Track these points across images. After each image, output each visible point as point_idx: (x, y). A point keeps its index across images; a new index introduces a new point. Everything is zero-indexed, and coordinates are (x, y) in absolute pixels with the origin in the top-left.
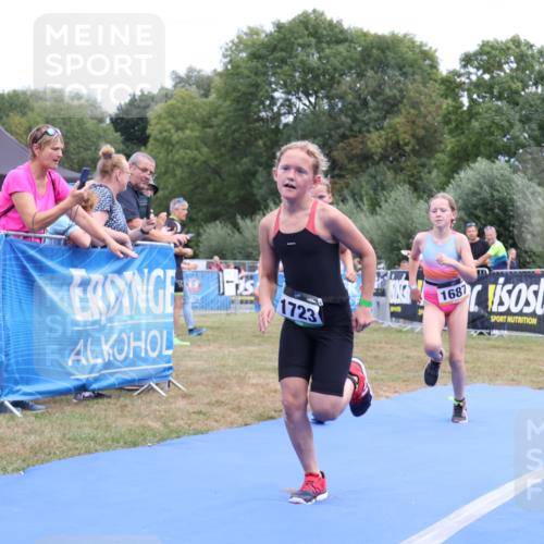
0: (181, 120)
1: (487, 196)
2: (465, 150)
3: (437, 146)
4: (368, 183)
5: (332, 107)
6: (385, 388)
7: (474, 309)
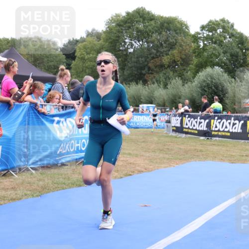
0: (88, 50)
2: (201, 64)
3: (190, 62)
4: (163, 76)
5: (148, 46)
6: (173, 162)
7: (205, 129)
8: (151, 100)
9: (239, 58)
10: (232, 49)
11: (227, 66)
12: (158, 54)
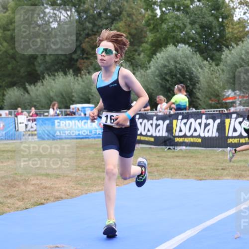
1: (173, 67)
2: (160, 41)
3: (143, 39)
5: (80, 17)
7: (165, 134)
8: (88, 97)
9: (214, 30)
10: (204, 18)
11: (197, 42)
12: (95, 30)
